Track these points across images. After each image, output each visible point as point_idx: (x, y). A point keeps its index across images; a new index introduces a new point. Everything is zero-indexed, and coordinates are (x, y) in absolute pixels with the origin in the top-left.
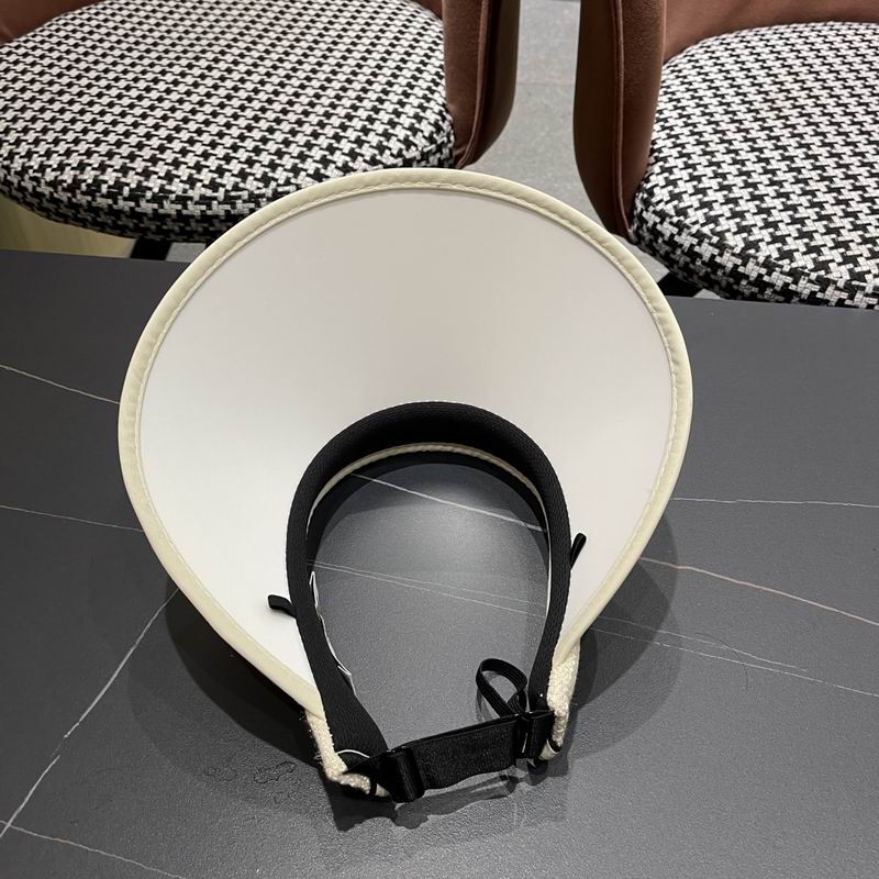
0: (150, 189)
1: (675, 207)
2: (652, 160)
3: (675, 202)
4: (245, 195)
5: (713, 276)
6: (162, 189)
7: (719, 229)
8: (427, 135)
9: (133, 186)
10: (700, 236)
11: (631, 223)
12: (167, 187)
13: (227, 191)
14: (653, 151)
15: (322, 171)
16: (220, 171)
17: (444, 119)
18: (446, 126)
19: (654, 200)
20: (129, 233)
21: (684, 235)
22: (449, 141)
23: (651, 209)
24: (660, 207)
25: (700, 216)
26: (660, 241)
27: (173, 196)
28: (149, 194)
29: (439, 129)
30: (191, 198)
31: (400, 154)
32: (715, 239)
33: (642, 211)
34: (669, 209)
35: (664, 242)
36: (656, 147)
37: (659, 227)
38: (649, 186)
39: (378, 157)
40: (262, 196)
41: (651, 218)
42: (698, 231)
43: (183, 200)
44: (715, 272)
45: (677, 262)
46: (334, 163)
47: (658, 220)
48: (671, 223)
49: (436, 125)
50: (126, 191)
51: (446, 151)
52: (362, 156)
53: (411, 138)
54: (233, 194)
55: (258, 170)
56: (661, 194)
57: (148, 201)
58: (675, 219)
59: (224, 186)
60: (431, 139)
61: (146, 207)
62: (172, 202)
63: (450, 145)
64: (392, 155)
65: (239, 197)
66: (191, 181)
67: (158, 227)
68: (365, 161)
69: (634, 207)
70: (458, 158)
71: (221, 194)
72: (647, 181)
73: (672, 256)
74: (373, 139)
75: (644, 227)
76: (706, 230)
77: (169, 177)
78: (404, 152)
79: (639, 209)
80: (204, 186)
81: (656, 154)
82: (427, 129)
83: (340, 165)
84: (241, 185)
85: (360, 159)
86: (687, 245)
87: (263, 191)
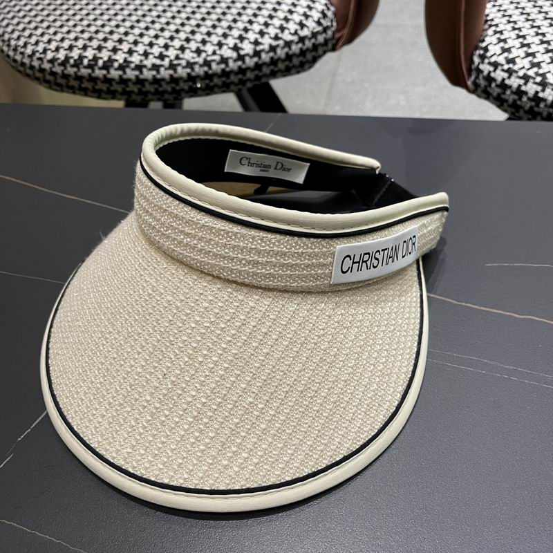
0: (117, 61)
1: (506, 58)
2: (486, 27)
3: (506, 54)
4: (184, 63)
5: (536, 109)
6: (125, 60)
7: (541, 71)
8: (316, 19)
9: (106, 59)
10: (526, 78)
11: (470, 75)
12: (129, 59)
13: (171, 61)
14: (487, 21)
15: (239, 45)
16: (166, 47)
17: (328, 9)
18: (330, 14)
19: (488, 54)
20: (104, 95)
21: (513, 78)
22: (332, 26)
23: (486, 61)
24: (493, 60)
25: (526, 63)
26: (493, 85)
27: (133, 65)
28: (116, 65)
29: (325, 16)
30: (145, 66)
31: (296, 33)
32: (539, 79)
33: (479, 64)
34: (501, 59)
35: (497, 86)
36: (489, 18)
37: (492, 75)
38: (484, 45)
39: (280, 35)
40: (195, 63)
41: (486, 68)
42: (525, 74)
43: (139, 68)
44: (538, 105)
45: (506, 101)
46: (248, 39)
47: (492, 69)
48: (503, 70)
49: (323, 12)
50: (100, 63)
51: (330, 33)
52: (268, 34)
53: (304, 22)
54: (176, 62)
55: (193, 46)
56: (494, 49)
57: (116, 69)
58: (506, 67)
59: (168, 57)
60: (319, 23)
61: (114, 74)
62: (133, 69)
63: (333, 29)
64: (290, 33)
65: (179, 65)
66: (146, 54)
67: (124, 89)
68: (271, 38)
69: (472, 62)
70: (338, 40)
71: (166, 62)
72: (483, 41)
73: (503, 96)
74: (276, 22)
75: (481, 77)
76: (531, 73)
77: (130, 52)
78: (299, 32)
79: (476, 63)
80: (155, 57)
81: (489, 23)
82: (316, 15)
83: (252, 40)
84: (181, 56)
85: (266, 36)
86: (515, 86)
87: (197, 60)
